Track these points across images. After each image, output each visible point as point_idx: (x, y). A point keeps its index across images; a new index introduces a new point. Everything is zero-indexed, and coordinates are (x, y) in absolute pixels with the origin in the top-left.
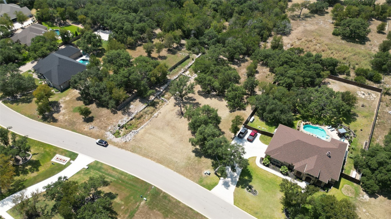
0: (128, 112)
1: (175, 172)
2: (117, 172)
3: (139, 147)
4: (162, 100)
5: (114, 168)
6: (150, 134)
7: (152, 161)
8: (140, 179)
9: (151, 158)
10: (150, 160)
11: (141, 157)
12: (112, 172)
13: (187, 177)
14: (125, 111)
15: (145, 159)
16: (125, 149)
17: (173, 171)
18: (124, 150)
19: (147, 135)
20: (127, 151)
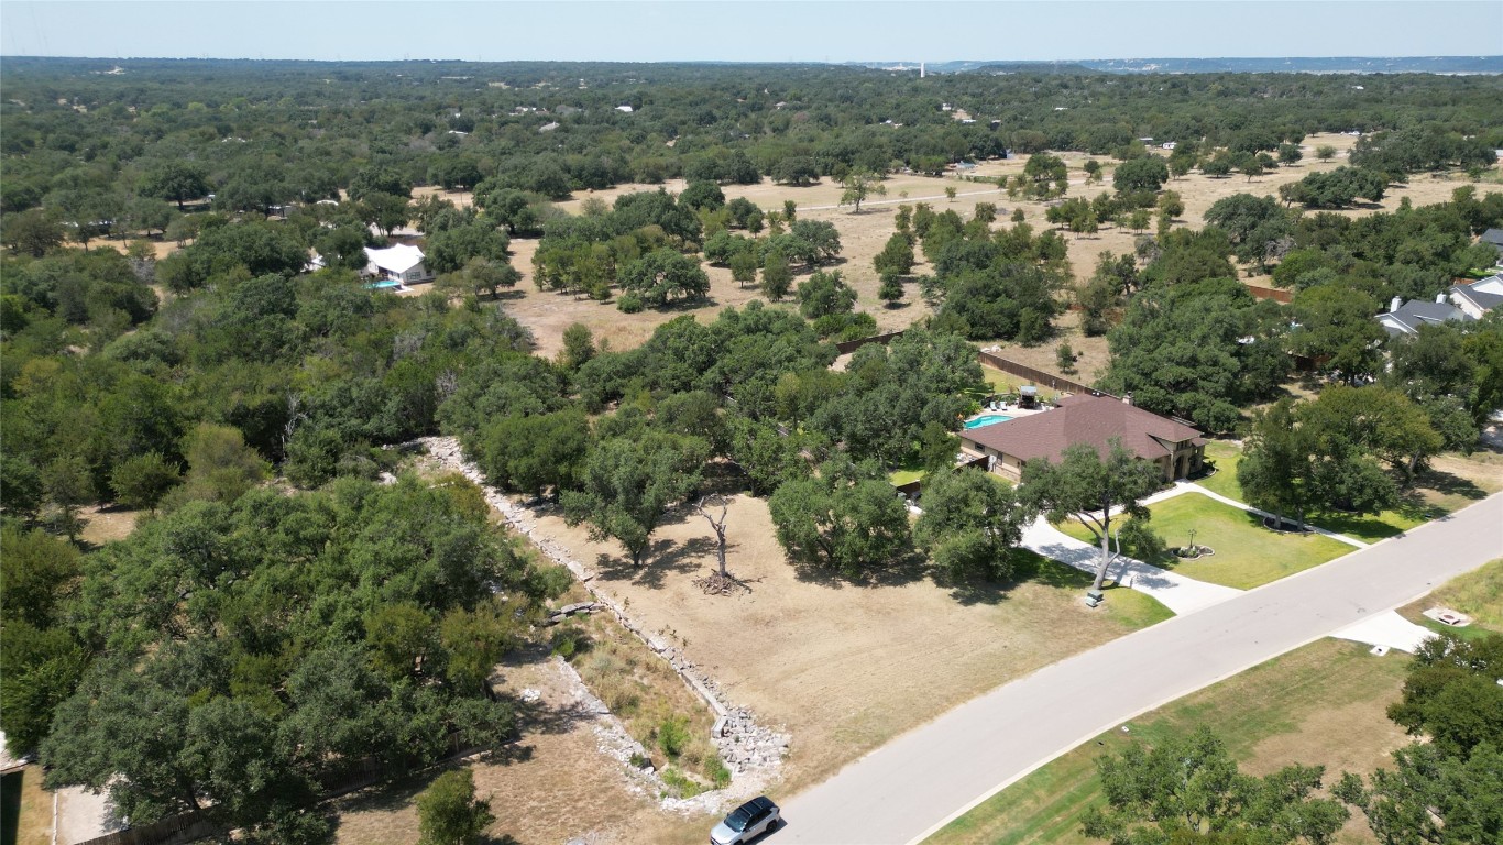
0: (556, 713)
1: (1061, 662)
2: (992, 816)
3: (856, 720)
4: (569, 614)
5: (959, 822)
6: (787, 675)
7: (970, 702)
8: (1067, 755)
9: (951, 700)
10: (961, 707)
11: (925, 729)
12: (980, 834)
13: (1093, 644)
14: (545, 723)
15: (941, 720)
16: (845, 762)
17: (1051, 666)
18: (847, 771)
19: (791, 683)
20: (862, 759)
